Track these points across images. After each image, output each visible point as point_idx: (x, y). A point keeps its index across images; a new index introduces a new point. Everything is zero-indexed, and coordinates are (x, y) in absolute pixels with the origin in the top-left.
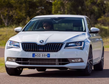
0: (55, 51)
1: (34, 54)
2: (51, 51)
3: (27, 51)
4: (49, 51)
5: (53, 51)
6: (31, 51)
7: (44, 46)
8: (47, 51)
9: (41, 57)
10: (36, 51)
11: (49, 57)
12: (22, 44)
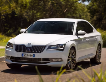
0: (39, 53)
1: (23, 54)
2: (36, 53)
3: (18, 52)
4: (34, 53)
5: (37, 53)
6: (21, 52)
7: (31, 48)
8: (33, 52)
9: (28, 57)
10: (25, 52)
11: (34, 57)
12: (15, 45)
